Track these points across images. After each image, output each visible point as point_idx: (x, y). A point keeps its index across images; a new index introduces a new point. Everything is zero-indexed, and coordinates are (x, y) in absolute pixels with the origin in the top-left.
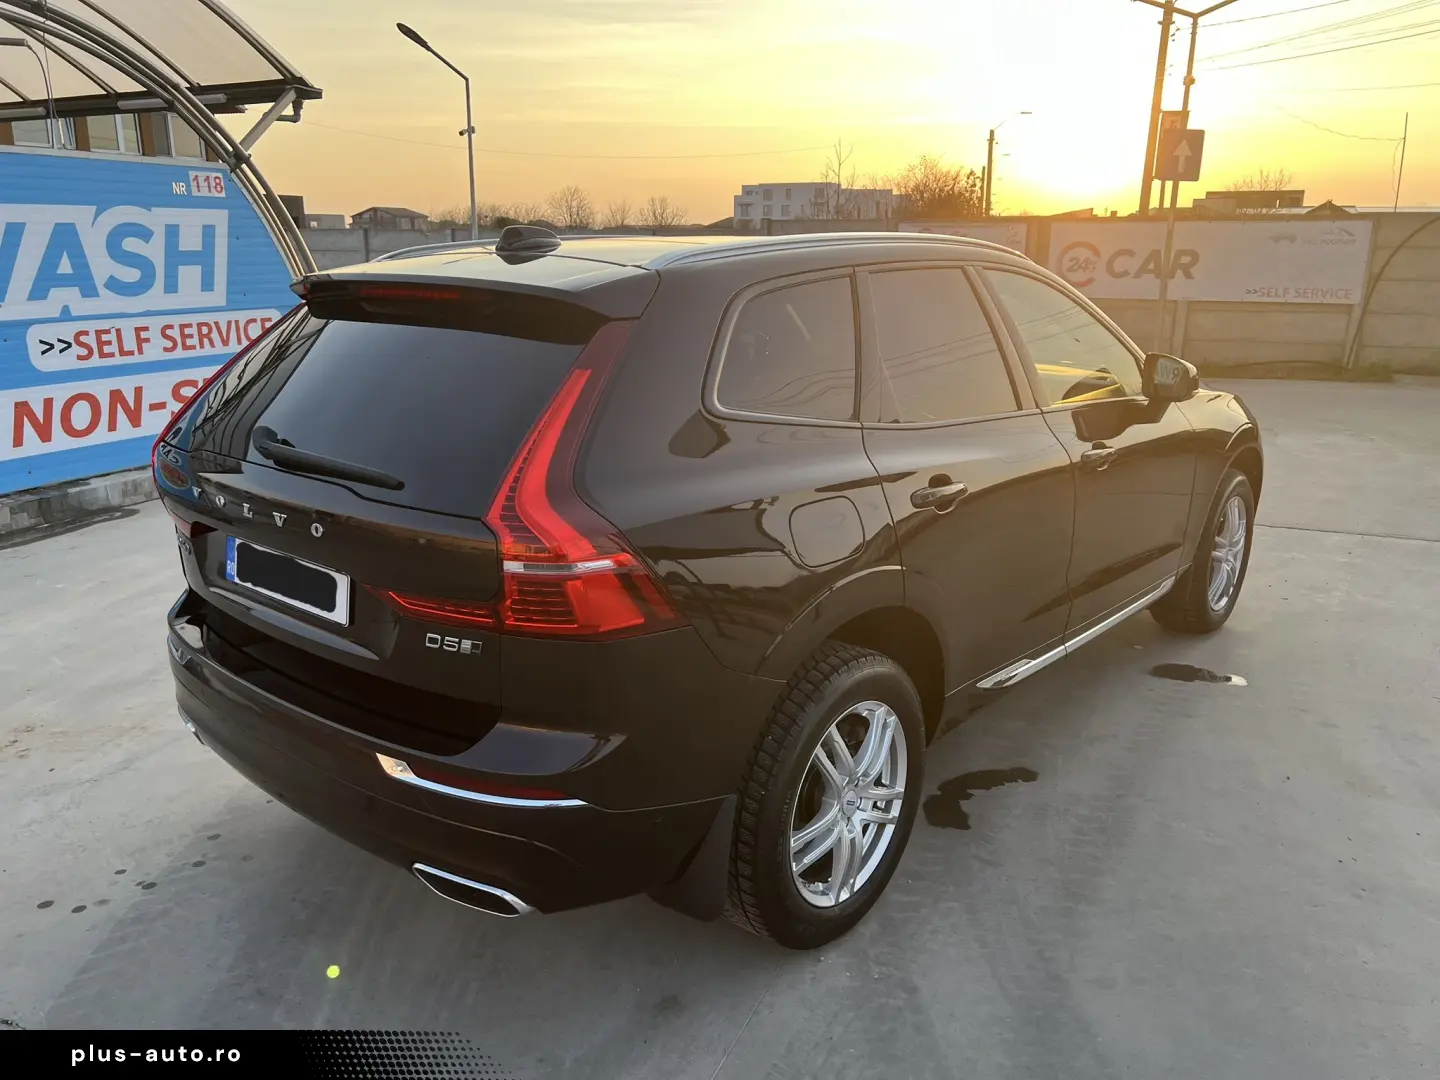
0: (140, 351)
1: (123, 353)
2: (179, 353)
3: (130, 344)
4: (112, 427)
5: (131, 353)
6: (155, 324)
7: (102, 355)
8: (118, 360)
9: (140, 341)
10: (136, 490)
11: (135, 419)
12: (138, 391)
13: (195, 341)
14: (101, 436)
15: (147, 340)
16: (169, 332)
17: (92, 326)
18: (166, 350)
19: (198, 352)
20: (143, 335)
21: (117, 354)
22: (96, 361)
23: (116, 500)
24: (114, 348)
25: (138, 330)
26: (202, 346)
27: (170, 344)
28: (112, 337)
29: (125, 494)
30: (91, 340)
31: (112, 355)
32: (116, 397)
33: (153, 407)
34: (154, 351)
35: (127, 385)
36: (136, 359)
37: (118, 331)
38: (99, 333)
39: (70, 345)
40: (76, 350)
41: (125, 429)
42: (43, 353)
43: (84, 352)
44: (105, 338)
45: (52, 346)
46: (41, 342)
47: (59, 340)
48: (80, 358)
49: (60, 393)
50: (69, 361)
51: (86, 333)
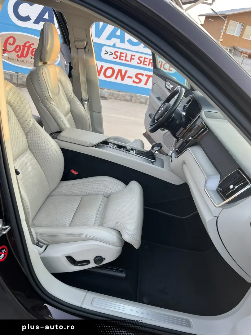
0: (131, 61)
1: (126, 60)
2: (141, 65)
3: (128, 58)
4: (116, 78)
5: (128, 61)
6: (138, 55)
7: (120, 59)
8: (124, 62)
9: (131, 59)
10: (112, 95)
11: (123, 79)
12: (126, 72)
13: (147, 63)
14: (112, 79)
15: (134, 59)
16: (140, 59)
17: (120, 51)
18: (138, 63)
19: (147, 67)
20: (133, 57)
21: (124, 60)
22: (118, 60)
23: (106, 96)
24: (124, 58)
25: (132, 56)
26: (149, 65)
27: (139, 62)
28: (124, 55)
29: (109, 95)
30: (118, 54)
31: (122, 60)
32: (120, 71)
33: (129, 77)
34: (135, 62)
35: (124, 69)
36: (129, 63)
37: (126, 54)
38: (121, 53)
39: (112, 54)
40: (114, 56)
41: (119, 80)
42: (105, 54)
43: (115, 57)
44: (122, 55)
45: (108, 53)
46: (105, 51)
47: (110, 52)
48: (114, 58)
49: (106, 65)
50: (111, 58)
51: (118, 52)
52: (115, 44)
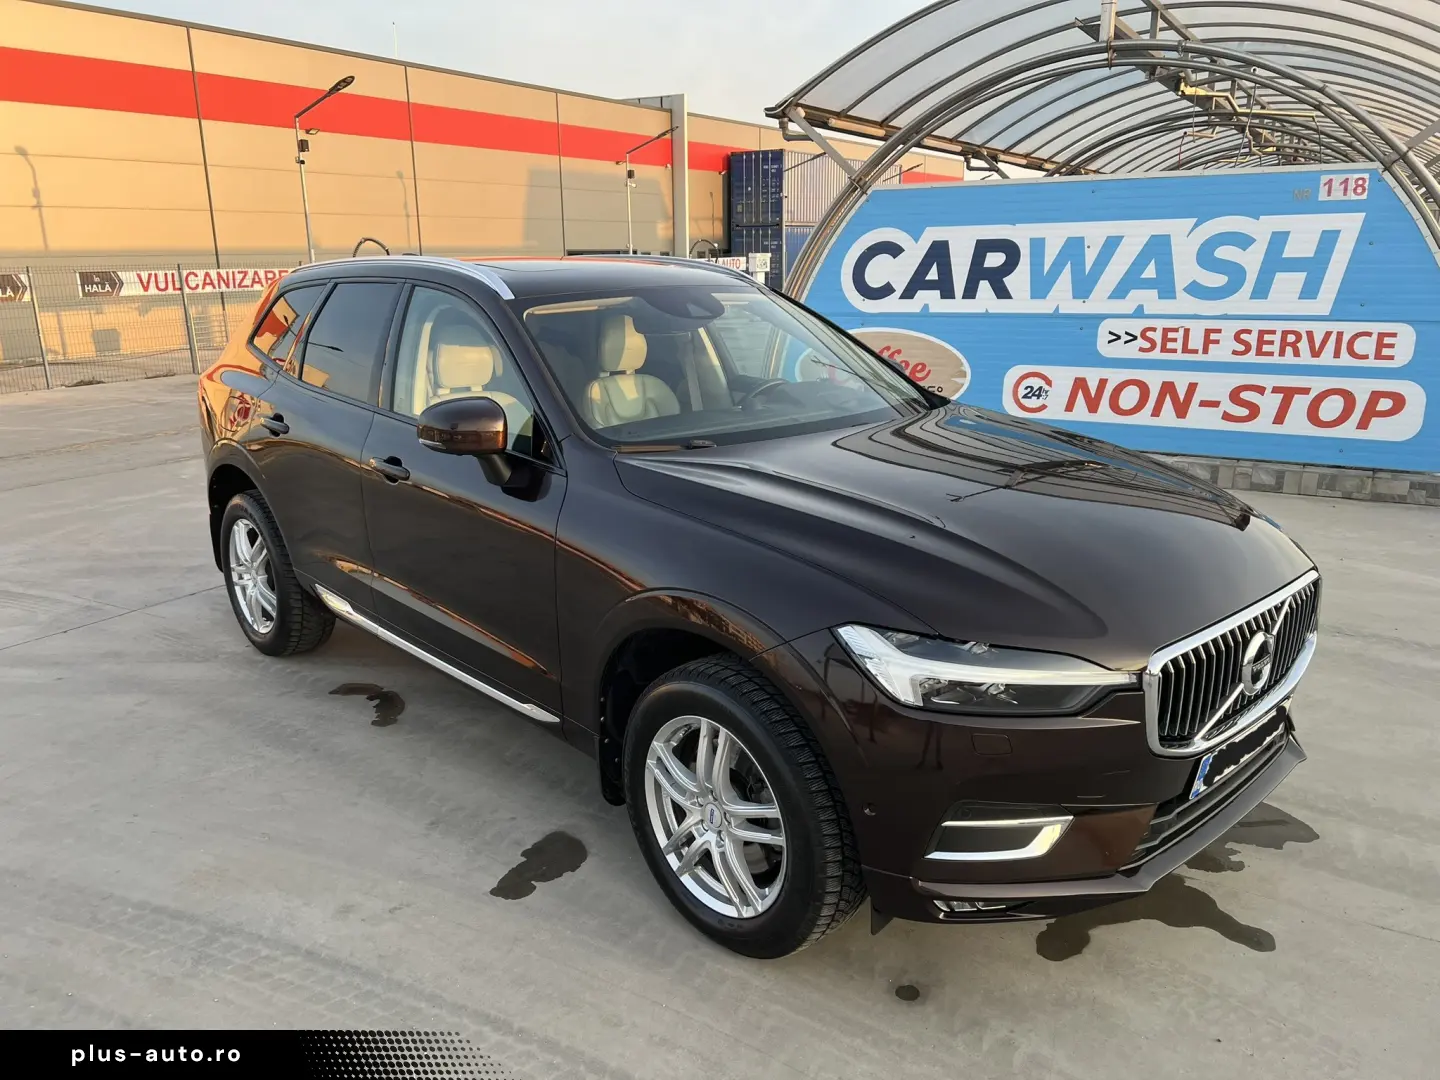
0: (1205, 351)
1: (1185, 350)
2: (1251, 358)
3: (1196, 342)
5: (1195, 352)
6: (1230, 328)
7: (1164, 349)
8: (1180, 356)
9: (1207, 342)
11: (1181, 410)
12: (1192, 387)
13: (1276, 348)
14: (1143, 418)
15: (1217, 342)
16: (1243, 336)
17: (1160, 324)
18: (1236, 353)
19: (1276, 359)
20: (1213, 336)
21: (1180, 351)
22: (1156, 354)
24: (1178, 345)
25: (1208, 332)
26: (1282, 353)
27: (1241, 348)
28: (1180, 335)
30: (1157, 336)
31: (1174, 351)
32: (1168, 388)
33: (1203, 404)
34: (1222, 352)
35: (1181, 381)
36: (1200, 357)
37: (1187, 331)
38: (1166, 331)
39: (1135, 338)
40: (1140, 342)
41: (1168, 417)
42: (1109, 342)
43: (1147, 345)
44: (1171, 335)
45: (1119, 337)
46: (1110, 333)
47: (1127, 333)
48: (1142, 350)
49: (1115, 377)
50: (1132, 351)
51: (1154, 329)
52: (1140, 308)
